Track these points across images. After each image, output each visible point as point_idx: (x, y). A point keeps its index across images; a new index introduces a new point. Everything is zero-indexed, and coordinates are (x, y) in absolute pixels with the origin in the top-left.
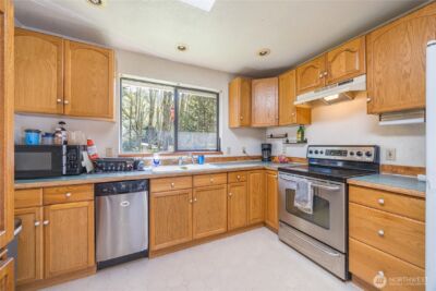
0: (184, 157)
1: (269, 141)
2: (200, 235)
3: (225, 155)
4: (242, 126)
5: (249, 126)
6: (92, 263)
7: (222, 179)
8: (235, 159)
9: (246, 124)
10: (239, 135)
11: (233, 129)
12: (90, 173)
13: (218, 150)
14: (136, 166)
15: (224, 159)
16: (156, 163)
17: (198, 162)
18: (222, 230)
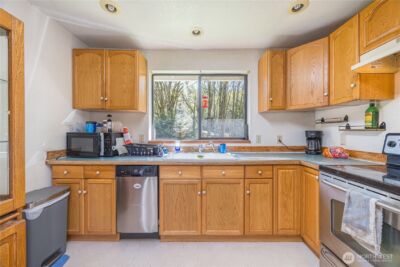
0: (204, 145)
1: (319, 127)
3: (254, 143)
4: (273, 109)
5: (283, 109)
6: (114, 233)
7: (238, 173)
8: (267, 149)
9: (280, 105)
10: (271, 121)
11: (262, 113)
12: (121, 156)
13: (246, 139)
14: (155, 153)
15: (251, 149)
16: (178, 150)
17: (219, 151)
18: (237, 232)
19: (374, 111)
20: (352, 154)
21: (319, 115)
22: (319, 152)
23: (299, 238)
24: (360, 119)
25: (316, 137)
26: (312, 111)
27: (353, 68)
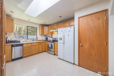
0: (30, 40)
1: (47, 37)
2: (33, 54)
3: (38, 40)
4: (41, 34)
5: (43, 34)
6: (11, 59)
8: (40, 40)
9: (42, 34)
10: (41, 36)
13: (37, 39)
14: (19, 42)
15: (38, 41)
16: (23, 41)
17: (32, 41)
18: (38, 52)
19: (52, 36)
20: (50, 40)
21: (47, 36)
22: (47, 40)
23: (45, 51)
24: (51, 37)
25: (47, 38)
26: (46, 35)
27: (50, 31)
